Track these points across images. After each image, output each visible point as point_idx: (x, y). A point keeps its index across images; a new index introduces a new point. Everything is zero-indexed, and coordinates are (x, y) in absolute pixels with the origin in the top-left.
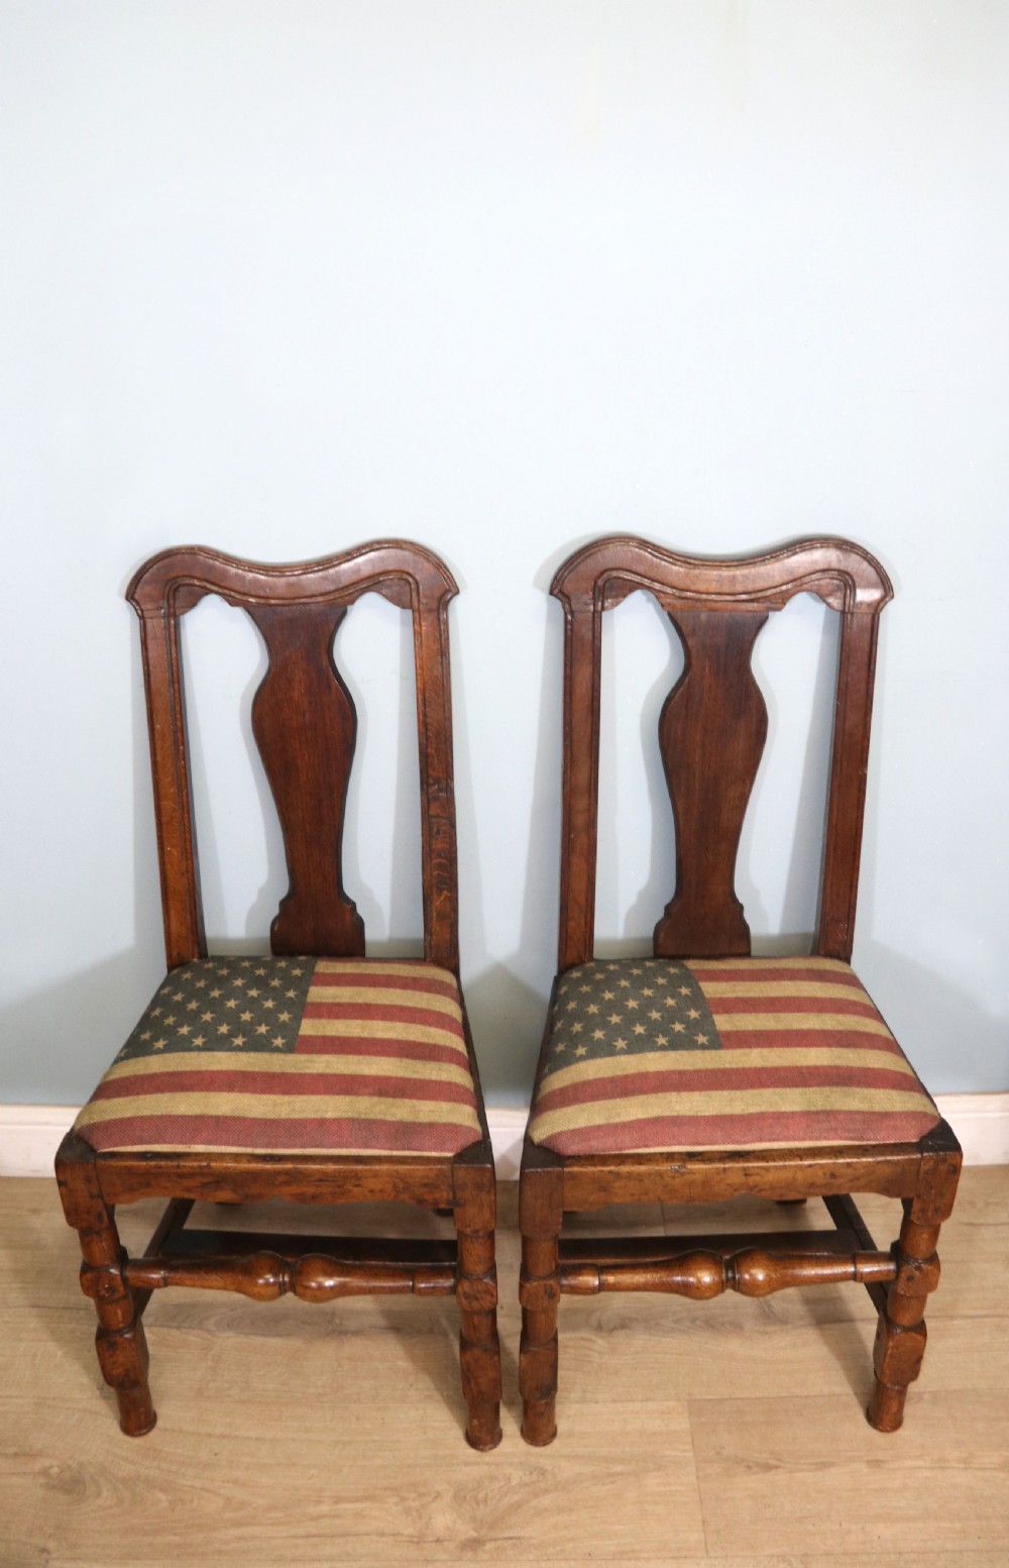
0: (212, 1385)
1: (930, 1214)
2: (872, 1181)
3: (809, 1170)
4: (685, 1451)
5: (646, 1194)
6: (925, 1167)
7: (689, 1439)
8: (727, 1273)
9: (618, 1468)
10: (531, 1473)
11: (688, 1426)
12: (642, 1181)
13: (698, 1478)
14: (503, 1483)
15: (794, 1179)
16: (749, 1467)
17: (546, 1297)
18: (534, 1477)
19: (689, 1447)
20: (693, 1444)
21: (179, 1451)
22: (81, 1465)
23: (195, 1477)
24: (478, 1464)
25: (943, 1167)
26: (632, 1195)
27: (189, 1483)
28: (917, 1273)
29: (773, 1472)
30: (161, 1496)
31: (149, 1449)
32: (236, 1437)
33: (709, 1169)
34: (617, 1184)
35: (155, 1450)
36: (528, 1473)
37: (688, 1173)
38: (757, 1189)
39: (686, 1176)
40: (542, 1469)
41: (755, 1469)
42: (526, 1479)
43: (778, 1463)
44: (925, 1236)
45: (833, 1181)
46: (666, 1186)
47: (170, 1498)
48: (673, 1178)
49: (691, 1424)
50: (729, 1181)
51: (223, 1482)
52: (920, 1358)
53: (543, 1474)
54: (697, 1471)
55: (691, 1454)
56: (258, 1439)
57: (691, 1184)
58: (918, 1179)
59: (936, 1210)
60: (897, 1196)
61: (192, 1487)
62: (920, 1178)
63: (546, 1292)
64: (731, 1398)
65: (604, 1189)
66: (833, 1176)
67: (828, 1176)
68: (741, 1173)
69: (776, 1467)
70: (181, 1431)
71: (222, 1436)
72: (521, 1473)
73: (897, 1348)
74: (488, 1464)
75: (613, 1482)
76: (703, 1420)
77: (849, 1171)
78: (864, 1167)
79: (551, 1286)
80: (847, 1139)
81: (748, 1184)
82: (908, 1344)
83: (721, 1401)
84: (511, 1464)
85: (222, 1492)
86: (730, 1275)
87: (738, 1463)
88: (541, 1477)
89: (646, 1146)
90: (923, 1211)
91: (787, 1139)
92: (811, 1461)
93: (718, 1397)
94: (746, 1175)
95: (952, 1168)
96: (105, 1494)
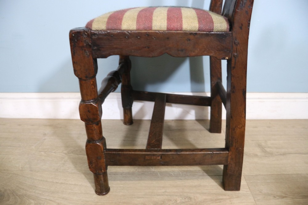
0: (62, 168)
4: (247, 191)
7: (248, 188)
9: (221, 197)
10: (185, 199)
11: (246, 183)
13: (255, 200)
14: (174, 202)
16: (274, 197)
18: (187, 200)
19: (249, 190)
20: (250, 189)
21: (44, 187)
22: (5, 190)
23: (48, 196)
24: (163, 195)
27: (45, 198)
29: (285, 198)
30: (32, 201)
31: (33, 186)
32: (67, 184)
35: (35, 186)
36: (184, 198)
40: (190, 197)
41: (278, 198)
42: (183, 200)
43: (287, 196)
47: (36, 202)
49: (247, 183)
51: (58, 198)
53: (190, 199)
54: (254, 198)
55: (250, 192)
56: (75, 185)
61: (45, 199)
64: (260, 175)
69: (287, 197)
70: (47, 181)
71: (62, 183)
72: (181, 199)
74: (167, 195)
75: (220, 202)
76: (251, 181)
83: (256, 175)
84: (176, 196)
85: (57, 201)
87: (269, 195)
88: (189, 200)
92: (299, 195)
93: (255, 174)
96: (11, 200)
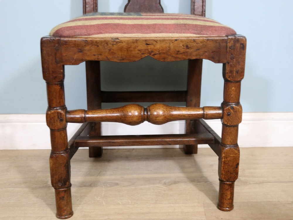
1: (234, 74)
2: (206, 52)
3: (176, 42)
5: (101, 55)
6: (229, 45)
8: (144, 112)
12: (98, 46)
15: (169, 47)
17: (59, 120)
25: (238, 45)
26: (94, 55)
28: (232, 111)
33: (129, 40)
34: (87, 48)
37: (120, 42)
38: (153, 54)
39: (119, 44)
44: (233, 88)
45: (188, 50)
46: (110, 50)
48: (113, 45)
50: (139, 48)
52: (238, 164)
57: (121, 49)
58: (227, 52)
59: (237, 72)
60: (219, 62)
62: (228, 51)
63: (58, 117)
65: (81, 51)
66: (187, 47)
67: (185, 47)
68: (144, 43)
73: (227, 158)
77: (195, 44)
78: (201, 42)
79: (61, 114)
80: (194, 33)
81: (148, 50)
82: (232, 155)
86: (146, 113)
89: (101, 33)
90: (231, 72)
91: (167, 32)
94: (147, 44)
95: (242, 46)
